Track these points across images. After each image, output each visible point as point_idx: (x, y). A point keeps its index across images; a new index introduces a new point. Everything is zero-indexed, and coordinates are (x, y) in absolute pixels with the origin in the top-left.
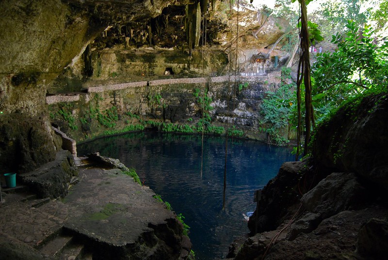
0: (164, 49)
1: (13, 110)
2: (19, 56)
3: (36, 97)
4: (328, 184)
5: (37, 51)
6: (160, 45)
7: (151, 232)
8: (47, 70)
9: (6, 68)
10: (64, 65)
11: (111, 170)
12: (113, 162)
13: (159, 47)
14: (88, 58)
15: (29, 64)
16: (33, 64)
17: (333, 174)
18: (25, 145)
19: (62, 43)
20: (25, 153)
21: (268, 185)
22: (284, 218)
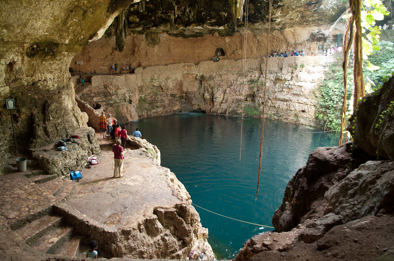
0: (214, 28)
1: (29, 82)
2: (30, 24)
3: (56, 70)
4: (359, 176)
5: (51, 19)
6: (209, 23)
7: (154, 220)
8: (67, 42)
9: (17, 37)
10: (88, 37)
11: (136, 151)
12: (139, 142)
13: (208, 25)
14: (118, 31)
15: (43, 33)
16: (47, 33)
17: (369, 163)
18: (38, 118)
19: (82, 12)
20: (37, 127)
21: (297, 174)
22: (305, 216)
